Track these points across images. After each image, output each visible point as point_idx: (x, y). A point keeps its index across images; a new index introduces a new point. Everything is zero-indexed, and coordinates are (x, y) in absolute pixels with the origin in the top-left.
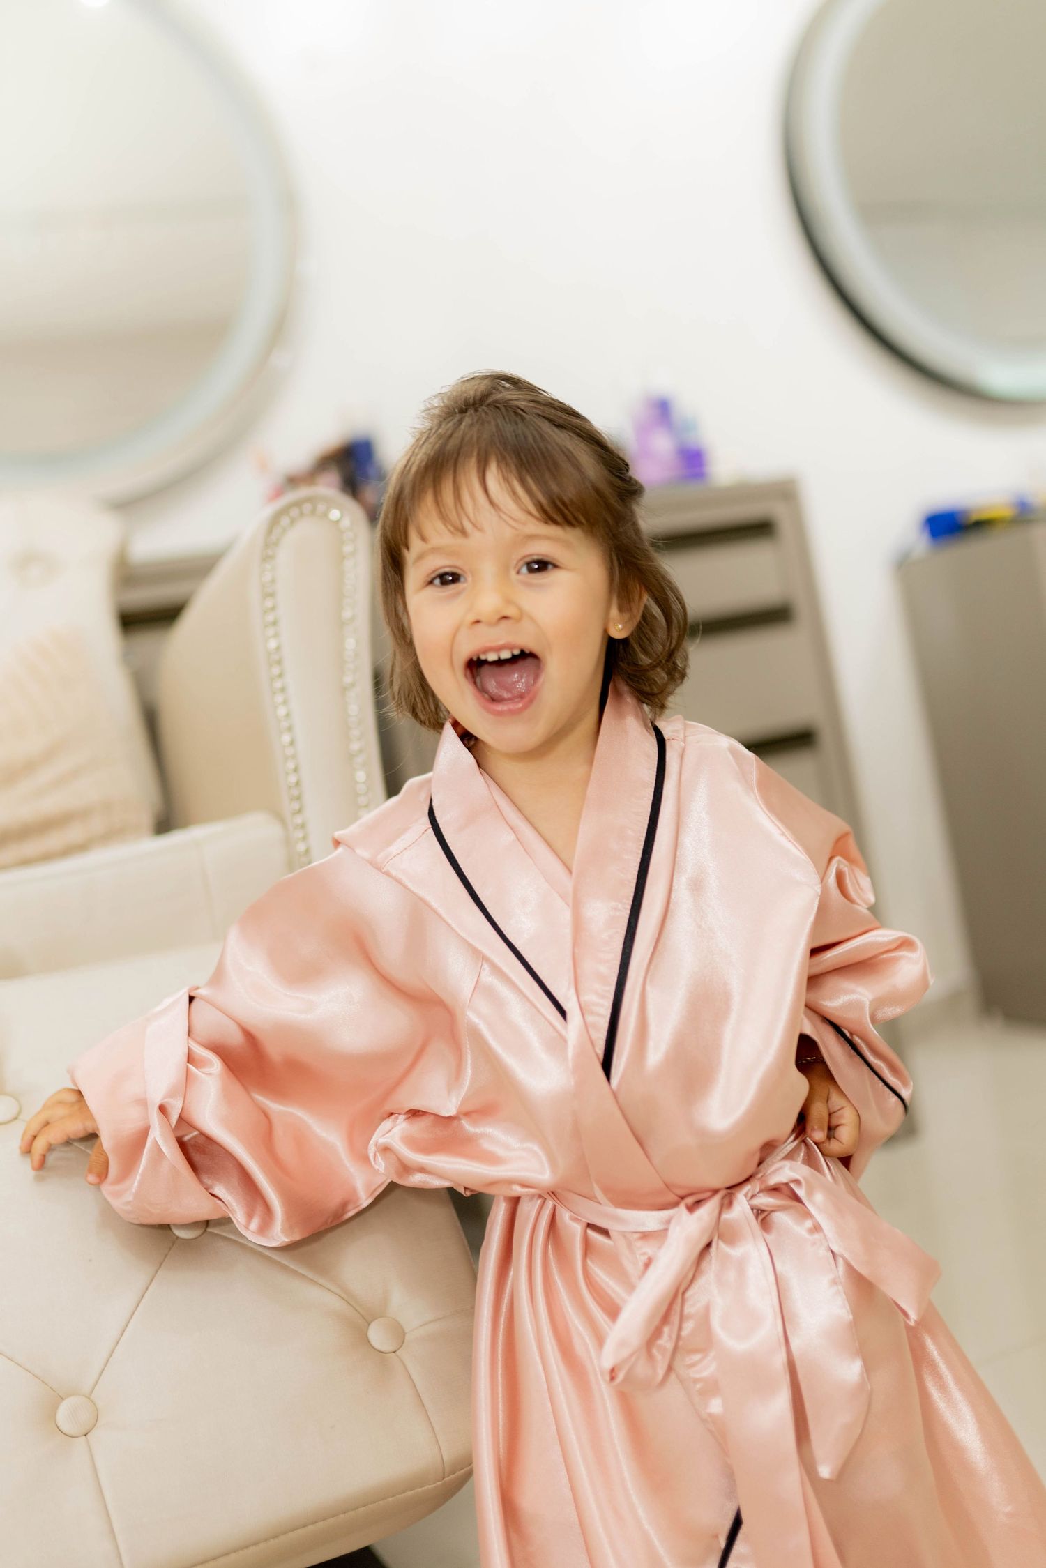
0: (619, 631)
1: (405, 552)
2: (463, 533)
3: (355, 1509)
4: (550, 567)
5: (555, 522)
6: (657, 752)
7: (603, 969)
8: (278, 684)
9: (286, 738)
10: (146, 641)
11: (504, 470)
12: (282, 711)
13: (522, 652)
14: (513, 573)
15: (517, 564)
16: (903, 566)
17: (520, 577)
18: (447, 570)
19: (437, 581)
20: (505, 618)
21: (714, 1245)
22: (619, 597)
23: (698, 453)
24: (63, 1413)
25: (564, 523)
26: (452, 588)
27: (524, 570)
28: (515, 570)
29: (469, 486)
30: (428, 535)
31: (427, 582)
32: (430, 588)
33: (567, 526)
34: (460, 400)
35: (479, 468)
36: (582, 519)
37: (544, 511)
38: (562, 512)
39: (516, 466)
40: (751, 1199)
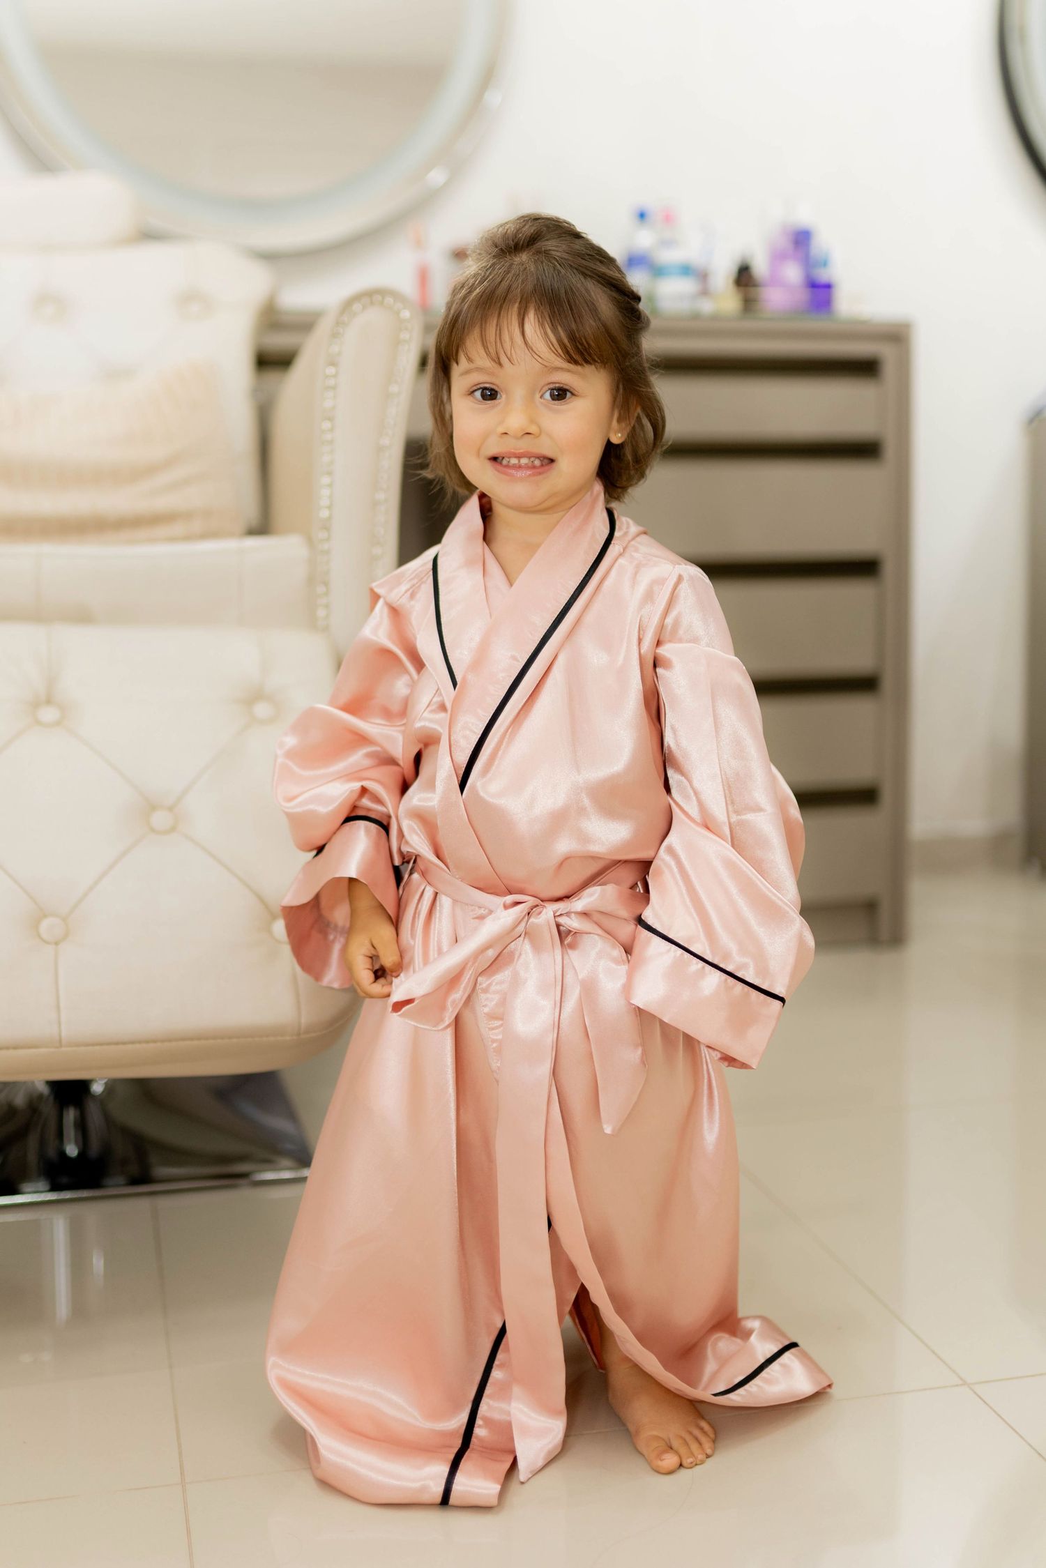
0: (617, 439)
2: (500, 364)
4: (568, 394)
5: (576, 363)
8: (327, 436)
9: (326, 480)
11: (539, 316)
12: (326, 459)
14: (538, 396)
15: (541, 389)
16: (1035, 421)
17: (543, 401)
18: (487, 385)
19: (478, 394)
20: (528, 434)
21: (520, 939)
22: (620, 414)
23: (828, 286)
24: (45, 924)
25: (583, 363)
26: (489, 402)
27: (547, 395)
28: (540, 394)
29: (510, 327)
30: (473, 358)
31: (469, 393)
32: (470, 398)
33: (585, 364)
34: (512, 243)
35: (519, 313)
36: (597, 359)
37: (567, 352)
38: (581, 354)
39: (549, 316)
40: (559, 915)
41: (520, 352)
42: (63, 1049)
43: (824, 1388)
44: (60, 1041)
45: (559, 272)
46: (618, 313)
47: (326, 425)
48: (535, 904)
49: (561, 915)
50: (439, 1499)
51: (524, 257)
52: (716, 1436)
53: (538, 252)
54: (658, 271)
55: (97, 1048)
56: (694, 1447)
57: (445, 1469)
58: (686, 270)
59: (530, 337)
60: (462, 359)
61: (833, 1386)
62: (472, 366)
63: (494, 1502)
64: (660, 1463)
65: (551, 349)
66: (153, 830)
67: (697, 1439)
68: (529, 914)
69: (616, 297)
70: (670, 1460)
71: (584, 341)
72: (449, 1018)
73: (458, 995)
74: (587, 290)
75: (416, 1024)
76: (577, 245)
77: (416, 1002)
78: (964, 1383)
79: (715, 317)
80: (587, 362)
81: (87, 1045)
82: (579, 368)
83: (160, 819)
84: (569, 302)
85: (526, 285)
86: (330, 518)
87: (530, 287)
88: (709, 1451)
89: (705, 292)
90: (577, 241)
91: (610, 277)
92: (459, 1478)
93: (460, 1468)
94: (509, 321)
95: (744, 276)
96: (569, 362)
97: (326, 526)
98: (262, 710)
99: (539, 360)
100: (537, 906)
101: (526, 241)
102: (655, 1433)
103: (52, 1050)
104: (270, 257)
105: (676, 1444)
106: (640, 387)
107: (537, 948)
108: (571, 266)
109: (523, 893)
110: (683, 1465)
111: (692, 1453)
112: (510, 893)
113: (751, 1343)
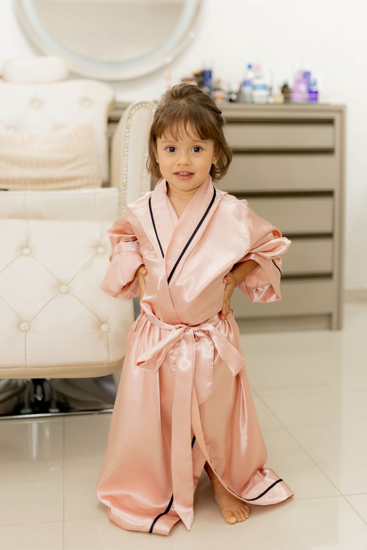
2: (177, 141)
3: (82, 366)
4: (201, 149)
6: (212, 199)
7: (174, 259)
8: (126, 153)
9: (125, 169)
10: (113, 126)
11: (191, 123)
12: (125, 162)
14: (190, 151)
15: (192, 148)
18: (172, 147)
19: (168, 149)
20: (187, 164)
21: (182, 340)
23: (316, 93)
24: (22, 325)
26: (172, 153)
27: (193, 150)
28: (191, 150)
29: (181, 127)
30: (167, 137)
31: (165, 149)
32: (165, 151)
34: (179, 95)
35: (184, 123)
36: (210, 137)
37: (201, 136)
38: (205, 136)
39: (195, 123)
40: (195, 332)
41: (184, 136)
42: (27, 368)
43: (291, 496)
44: (26, 366)
45: (197, 107)
47: (126, 150)
50: (149, 530)
51: (184, 101)
52: (250, 512)
54: (254, 88)
55: (39, 368)
56: (242, 515)
57: (152, 521)
58: (264, 87)
59: (188, 130)
60: (163, 137)
61: (294, 496)
62: (166, 140)
63: (167, 534)
64: (230, 521)
65: (195, 134)
66: (61, 292)
67: (243, 512)
68: (184, 331)
70: (233, 520)
72: (157, 368)
73: (161, 360)
74: (206, 113)
75: (145, 370)
77: (146, 362)
78: (342, 495)
79: (274, 104)
80: (207, 138)
81: (35, 367)
83: (63, 288)
84: (201, 118)
85: (186, 113)
86: (126, 182)
88: (247, 517)
89: (271, 95)
92: (156, 524)
93: (157, 521)
95: (285, 89)
96: (201, 139)
97: (125, 185)
98: (100, 250)
99: (191, 138)
100: (187, 328)
101: (184, 95)
102: (228, 509)
103: (23, 369)
105: (235, 513)
107: (187, 342)
108: (200, 104)
109: (182, 324)
110: (238, 521)
111: (241, 517)
112: (178, 324)
113: (266, 478)
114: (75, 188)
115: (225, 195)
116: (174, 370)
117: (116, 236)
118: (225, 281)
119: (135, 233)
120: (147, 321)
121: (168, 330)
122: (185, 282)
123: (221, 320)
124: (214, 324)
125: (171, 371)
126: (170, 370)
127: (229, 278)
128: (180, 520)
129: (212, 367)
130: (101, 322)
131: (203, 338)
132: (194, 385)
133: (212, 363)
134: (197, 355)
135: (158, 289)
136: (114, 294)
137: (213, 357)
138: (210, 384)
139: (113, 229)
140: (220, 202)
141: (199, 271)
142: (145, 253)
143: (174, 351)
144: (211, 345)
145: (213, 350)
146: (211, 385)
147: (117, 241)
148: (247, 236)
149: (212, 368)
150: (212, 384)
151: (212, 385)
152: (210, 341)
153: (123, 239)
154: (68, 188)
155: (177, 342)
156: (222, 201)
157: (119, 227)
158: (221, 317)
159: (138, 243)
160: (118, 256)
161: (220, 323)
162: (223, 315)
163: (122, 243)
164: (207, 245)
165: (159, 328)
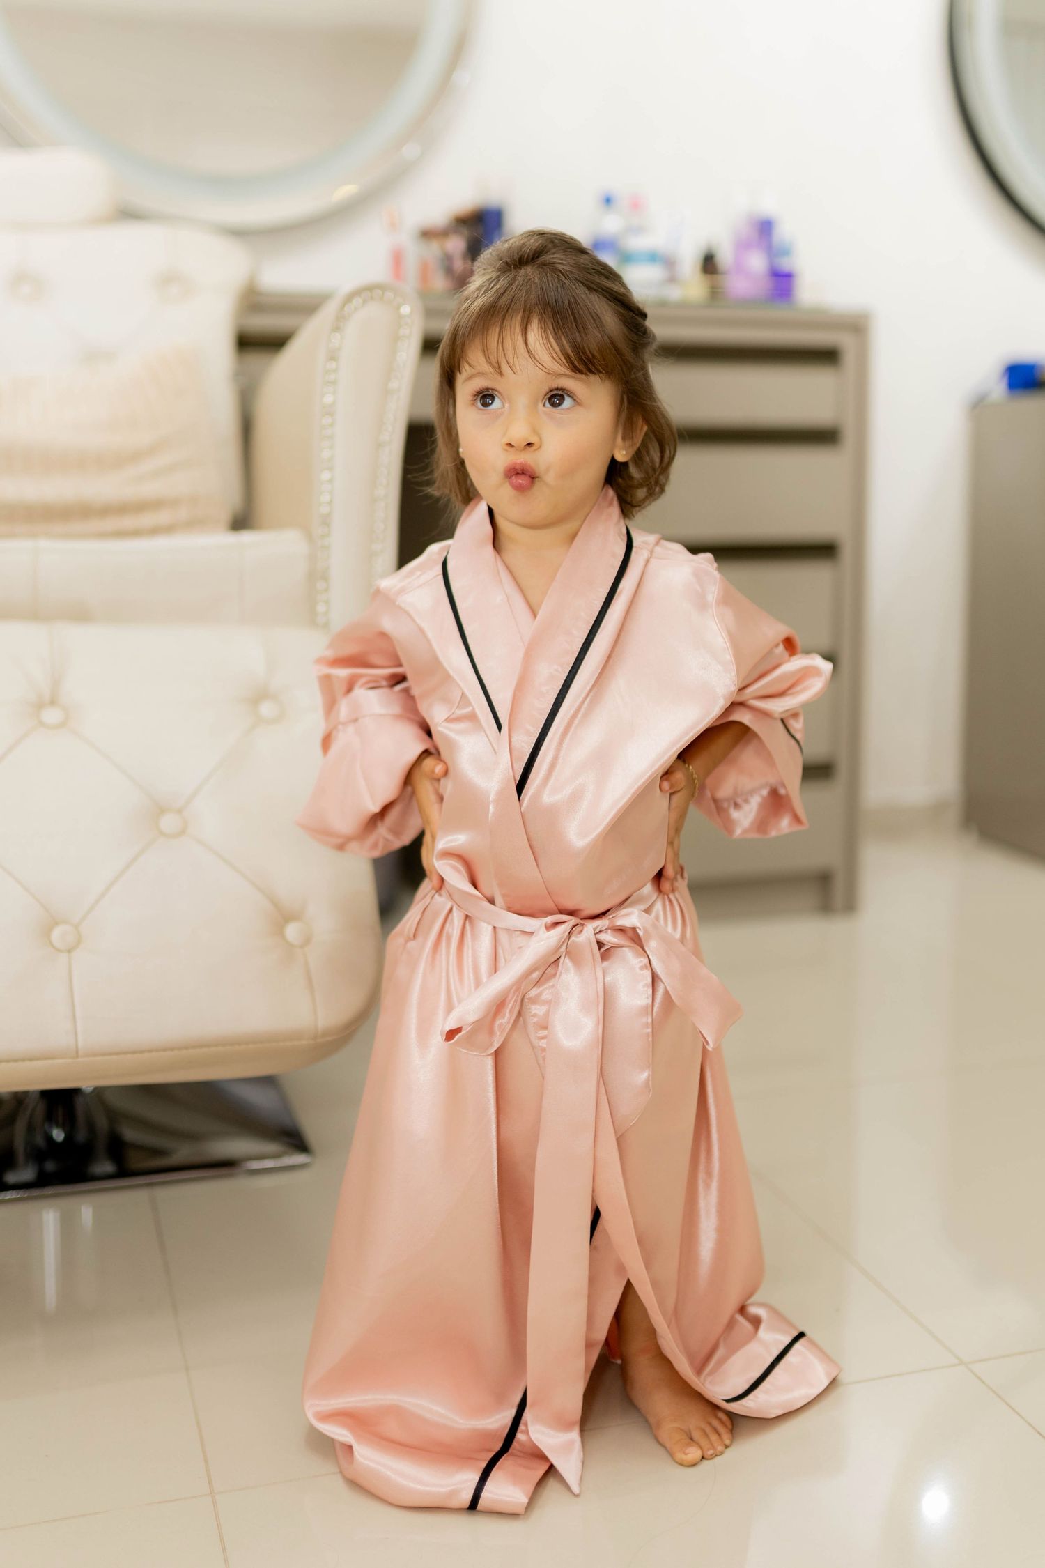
0: (621, 455)
1: (458, 374)
2: (502, 371)
5: (580, 372)
6: (623, 554)
8: (328, 432)
9: (326, 476)
10: (255, 360)
11: (543, 325)
12: (326, 455)
13: (523, 470)
14: (540, 404)
15: (544, 396)
16: (978, 407)
17: (545, 409)
20: (530, 444)
21: (562, 958)
22: (625, 429)
23: (790, 276)
24: (57, 933)
25: (587, 372)
29: (513, 337)
30: (475, 365)
31: (473, 400)
32: (473, 407)
33: (589, 374)
34: (516, 256)
35: (522, 323)
36: (601, 369)
37: (571, 363)
38: (586, 364)
39: (552, 325)
40: (598, 933)
41: (523, 362)
42: (80, 1059)
44: (77, 1052)
45: (563, 284)
46: (624, 327)
47: (327, 420)
48: (576, 924)
49: (600, 932)
50: (467, 1503)
51: (529, 270)
53: (544, 264)
54: (627, 258)
55: (114, 1057)
56: (714, 1437)
57: (475, 1477)
58: (653, 257)
59: (533, 345)
60: (464, 367)
62: (473, 372)
63: (521, 1511)
64: (684, 1457)
65: (554, 358)
66: (162, 834)
67: (718, 1432)
68: (570, 933)
69: (622, 311)
70: (694, 1453)
71: (587, 350)
72: (497, 1042)
73: (506, 1019)
74: (591, 302)
76: (583, 259)
77: (466, 1029)
78: (961, 1363)
79: (682, 305)
81: (104, 1054)
82: (583, 377)
83: (168, 822)
84: (573, 312)
85: (530, 296)
86: (330, 514)
87: (533, 297)
88: (727, 1442)
89: (672, 279)
90: (584, 256)
91: (616, 292)
92: (489, 1485)
93: (490, 1477)
94: (513, 328)
95: (709, 264)
96: (573, 371)
97: (326, 521)
98: (267, 709)
99: (543, 368)
100: (578, 925)
101: (531, 254)
102: (674, 1425)
103: (70, 1060)
104: (240, 234)
105: (697, 1435)
106: (645, 400)
107: (577, 963)
108: (576, 278)
109: (561, 912)
110: (705, 1456)
111: (712, 1444)
112: (551, 913)
113: (763, 1333)
114: (155, 531)
115: (657, 543)
116: (543, 1043)
117: (343, 673)
118: (666, 785)
119: (404, 661)
120: (451, 910)
121: (518, 933)
122: (567, 791)
123: (661, 896)
124: (643, 907)
125: (533, 1047)
126: (531, 1043)
127: (679, 776)
128: (552, 1467)
129: (648, 1028)
130: (282, 916)
131: (619, 949)
132: (602, 1082)
133: (647, 1019)
134: (607, 999)
135: (490, 815)
136: (339, 841)
137: (650, 1001)
138: (645, 1075)
139: (330, 654)
140: (647, 562)
141: (602, 760)
142: (437, 716)
143: (541, 989)
144: (642, 968)
145: (650, 980)
146: (647, 1080)
147: (344, 688)
148: (729, 656)
149: (649, 1030)
150: (649, 1075)
151: (650, 1079)
152: (639, 955)
153: (363, 680)
154: (136, 533)
155: (549, 966)
156: (652, 561)
157: (350, 649)
158: (661, 887)
159: (406, 691)
160: (351, 729)
161: (658, 906)
162: (667, 879)
163: (360, 693)
164: (620, 683)
165: (490, 928)
